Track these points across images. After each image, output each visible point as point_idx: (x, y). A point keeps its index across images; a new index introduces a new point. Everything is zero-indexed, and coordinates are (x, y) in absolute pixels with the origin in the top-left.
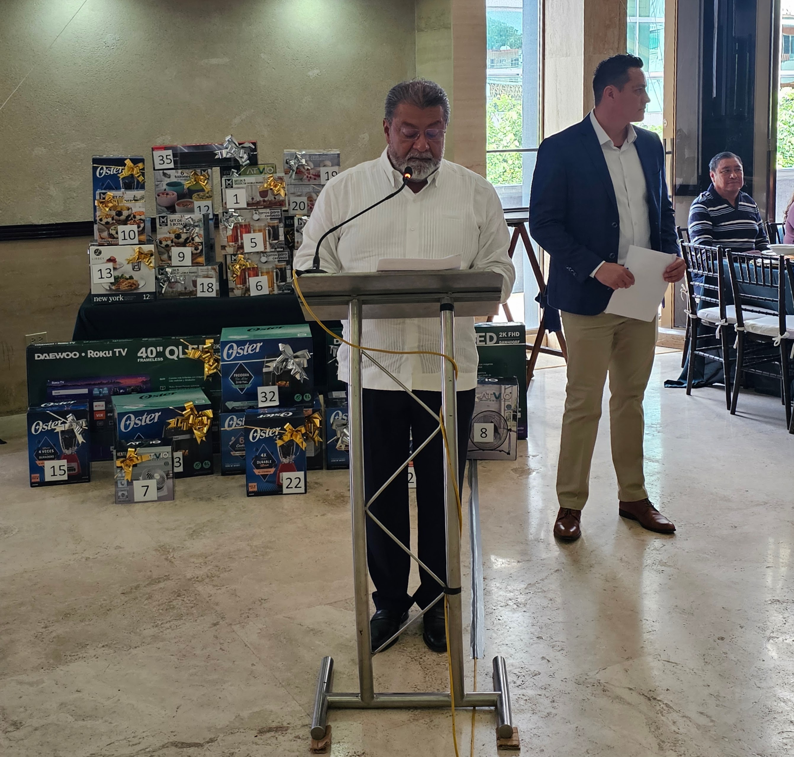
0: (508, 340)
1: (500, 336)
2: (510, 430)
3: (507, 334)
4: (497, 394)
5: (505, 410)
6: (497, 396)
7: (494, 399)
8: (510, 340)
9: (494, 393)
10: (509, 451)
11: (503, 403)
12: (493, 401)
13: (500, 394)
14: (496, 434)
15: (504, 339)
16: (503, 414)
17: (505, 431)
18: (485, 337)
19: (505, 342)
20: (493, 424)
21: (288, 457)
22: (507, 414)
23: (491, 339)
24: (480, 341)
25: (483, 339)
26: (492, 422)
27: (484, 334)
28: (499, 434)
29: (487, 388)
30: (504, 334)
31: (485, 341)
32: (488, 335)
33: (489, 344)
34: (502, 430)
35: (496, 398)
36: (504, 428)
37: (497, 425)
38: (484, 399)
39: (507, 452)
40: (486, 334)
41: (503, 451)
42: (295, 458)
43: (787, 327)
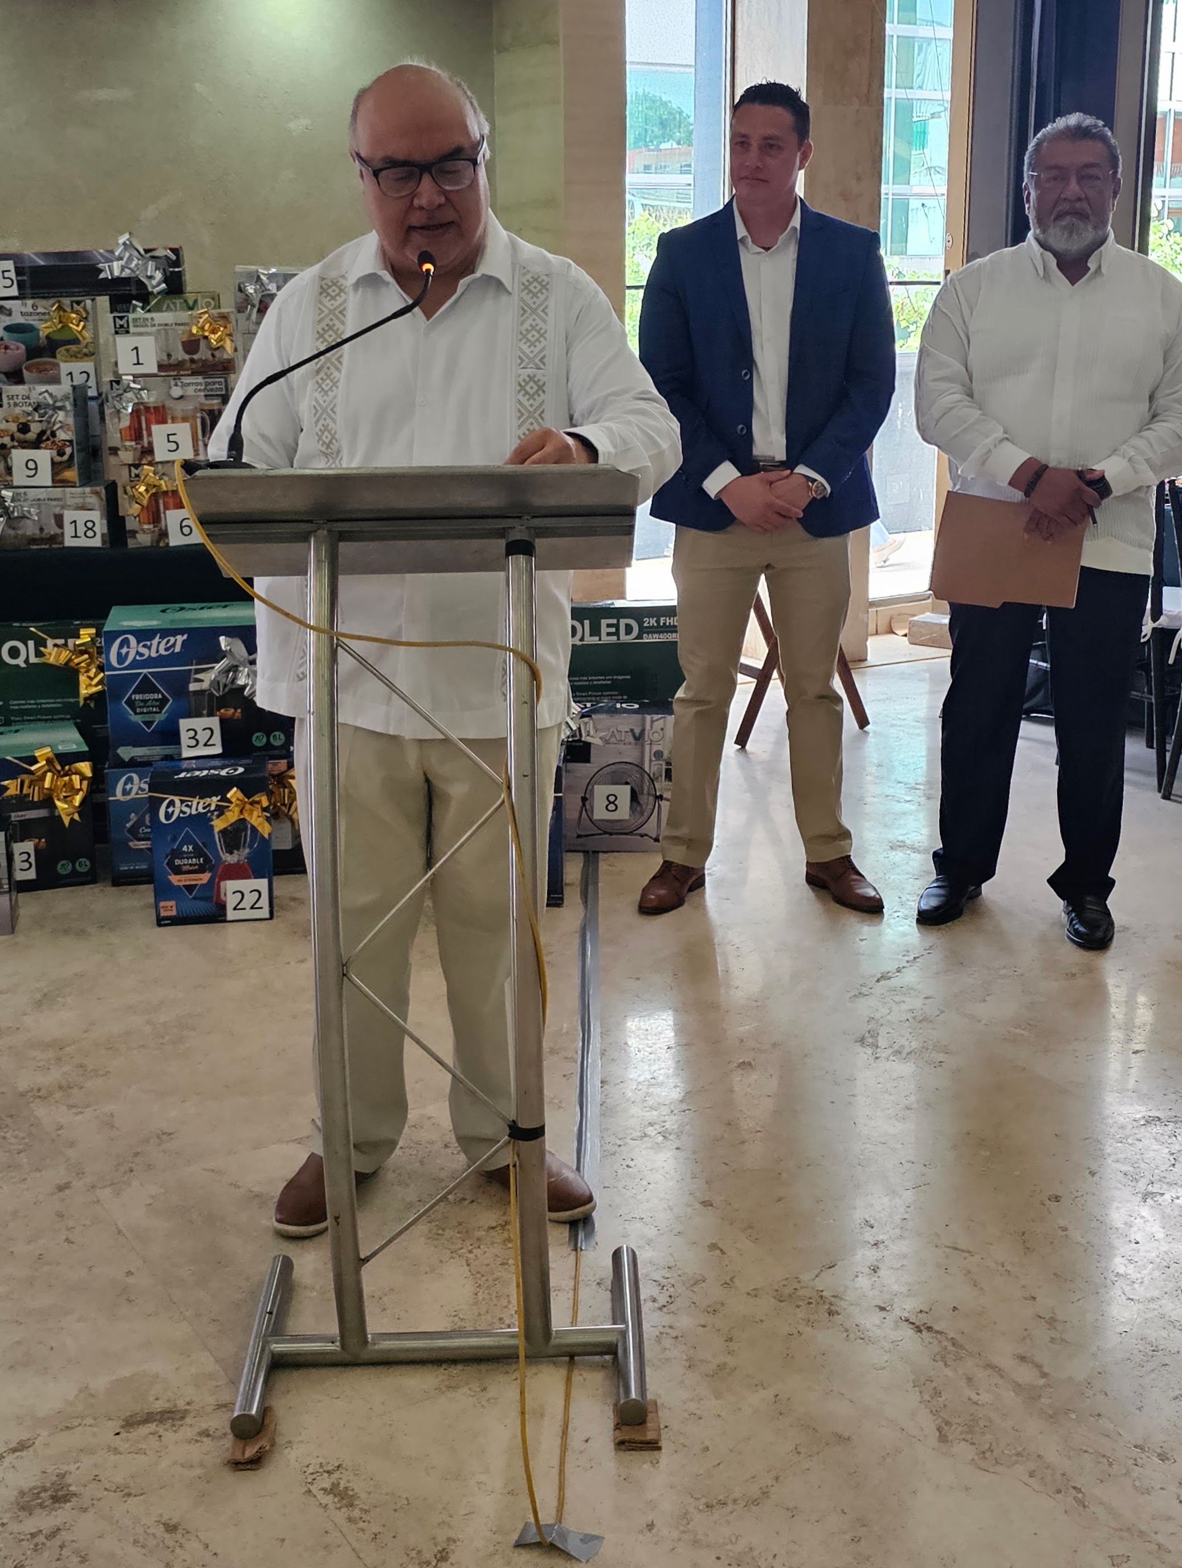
0: (660, 632)
1: (645, 625)
2: (661, 797)
3: (658, 622)
4: (637, 731)
5: (651, 760)
6: (637, 735)
7: (632, 740)
8: (662, 632)
9: (632, 731)
11: (647, 748)
12: (630, 744)
13: (643, 731)
14: (635, 805)
15: (651, 630)
16: (647, 769)
17: (651, 798)
18: (617, 626)
19: (656, 635)
20: (628, 787)
21: (235, 852)
22: (654, 769)
23: (629, 629)
24: (609, 634)
25: (613, 630)
26: (627, 783)
27: (614, 621)
28: (639, 803)
29: (619, 721)
30: (653, 622)
31: (617, 633)
32: (623, 622)
33: (624, 638)
34: (646, 797)
35: (635, 738)
36: (649, 794)
37: (637, 789)
38: (613, 740)
40: (618, 622)
41: (646, 835)
42: (249, 853)
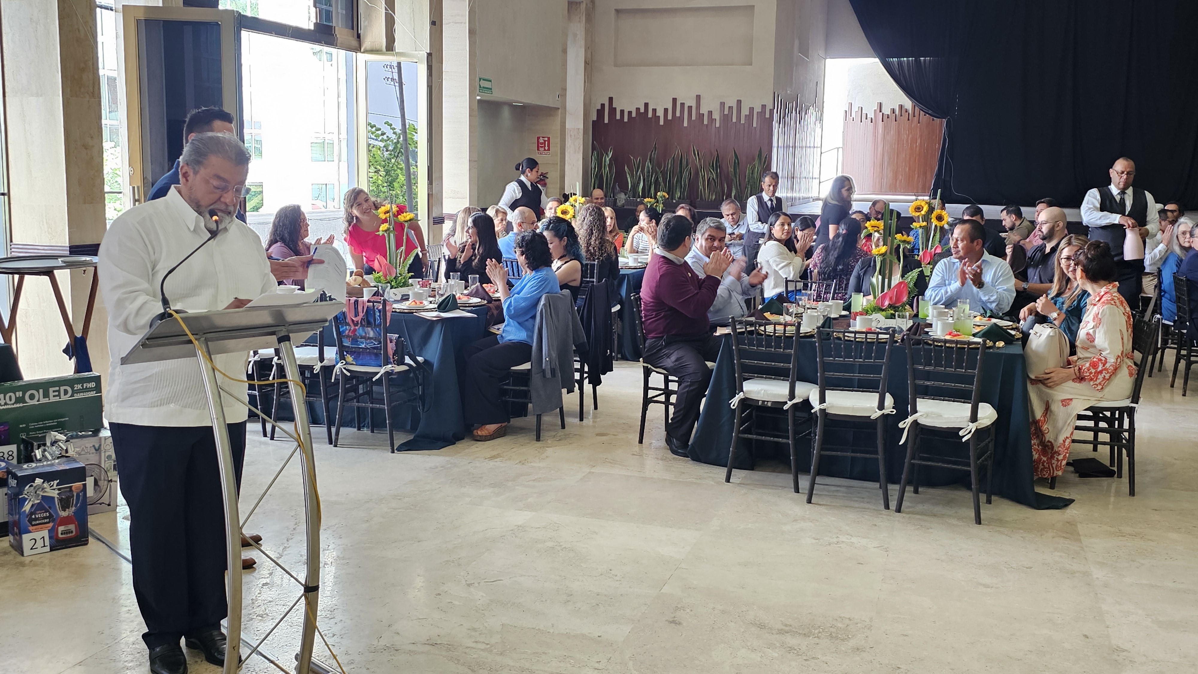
0: (83, 392)
1: (75, 389)
2: (111, 481)
3: (83, 386)
4: (97, 446)
5: (105, 461)
6: (97, 448)
7: (94, 451)
8: (86, 392)
9: (94, 446)
10: (110, 502)
11: (103, 454)
12: (93, 453)
13: (100, 445)
14: (97, 487)
15: (79, 391)
16: (103, 466)
17: (106, 482)
18: (59, 391)
19: (82, 394)
20: (93, 478)
22: (107, 465)
23: (66, 392)
24: (54, 396)
25: (57, 393)
26: (92, 476)
27: (57, 388)
28: (98, 486)
29: (87, 441)
30: (80, 386)
31: (59, 395)
32: (62, 389)
33: (64, 398)
34: (103, 482)
35: (96, 450)
36: (104, 480)
37: (97, 478)
38: (83, 453)
39: (108, 503)
40: (60, 388)
41: (103, 503)
43: (325, 356)
